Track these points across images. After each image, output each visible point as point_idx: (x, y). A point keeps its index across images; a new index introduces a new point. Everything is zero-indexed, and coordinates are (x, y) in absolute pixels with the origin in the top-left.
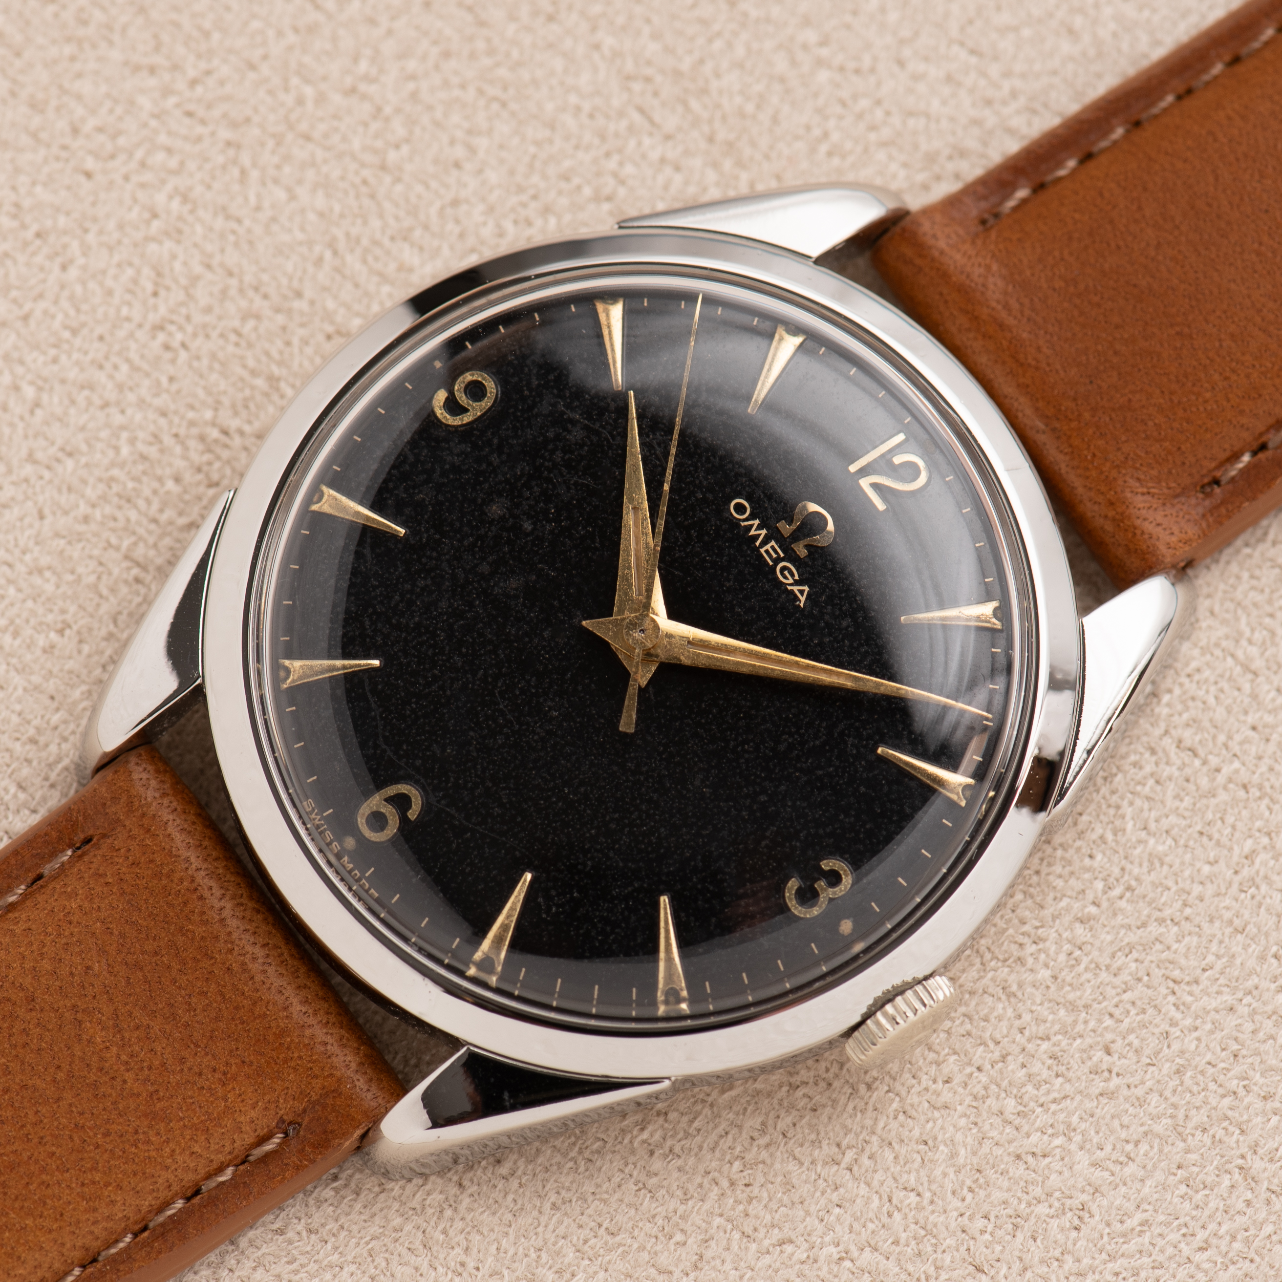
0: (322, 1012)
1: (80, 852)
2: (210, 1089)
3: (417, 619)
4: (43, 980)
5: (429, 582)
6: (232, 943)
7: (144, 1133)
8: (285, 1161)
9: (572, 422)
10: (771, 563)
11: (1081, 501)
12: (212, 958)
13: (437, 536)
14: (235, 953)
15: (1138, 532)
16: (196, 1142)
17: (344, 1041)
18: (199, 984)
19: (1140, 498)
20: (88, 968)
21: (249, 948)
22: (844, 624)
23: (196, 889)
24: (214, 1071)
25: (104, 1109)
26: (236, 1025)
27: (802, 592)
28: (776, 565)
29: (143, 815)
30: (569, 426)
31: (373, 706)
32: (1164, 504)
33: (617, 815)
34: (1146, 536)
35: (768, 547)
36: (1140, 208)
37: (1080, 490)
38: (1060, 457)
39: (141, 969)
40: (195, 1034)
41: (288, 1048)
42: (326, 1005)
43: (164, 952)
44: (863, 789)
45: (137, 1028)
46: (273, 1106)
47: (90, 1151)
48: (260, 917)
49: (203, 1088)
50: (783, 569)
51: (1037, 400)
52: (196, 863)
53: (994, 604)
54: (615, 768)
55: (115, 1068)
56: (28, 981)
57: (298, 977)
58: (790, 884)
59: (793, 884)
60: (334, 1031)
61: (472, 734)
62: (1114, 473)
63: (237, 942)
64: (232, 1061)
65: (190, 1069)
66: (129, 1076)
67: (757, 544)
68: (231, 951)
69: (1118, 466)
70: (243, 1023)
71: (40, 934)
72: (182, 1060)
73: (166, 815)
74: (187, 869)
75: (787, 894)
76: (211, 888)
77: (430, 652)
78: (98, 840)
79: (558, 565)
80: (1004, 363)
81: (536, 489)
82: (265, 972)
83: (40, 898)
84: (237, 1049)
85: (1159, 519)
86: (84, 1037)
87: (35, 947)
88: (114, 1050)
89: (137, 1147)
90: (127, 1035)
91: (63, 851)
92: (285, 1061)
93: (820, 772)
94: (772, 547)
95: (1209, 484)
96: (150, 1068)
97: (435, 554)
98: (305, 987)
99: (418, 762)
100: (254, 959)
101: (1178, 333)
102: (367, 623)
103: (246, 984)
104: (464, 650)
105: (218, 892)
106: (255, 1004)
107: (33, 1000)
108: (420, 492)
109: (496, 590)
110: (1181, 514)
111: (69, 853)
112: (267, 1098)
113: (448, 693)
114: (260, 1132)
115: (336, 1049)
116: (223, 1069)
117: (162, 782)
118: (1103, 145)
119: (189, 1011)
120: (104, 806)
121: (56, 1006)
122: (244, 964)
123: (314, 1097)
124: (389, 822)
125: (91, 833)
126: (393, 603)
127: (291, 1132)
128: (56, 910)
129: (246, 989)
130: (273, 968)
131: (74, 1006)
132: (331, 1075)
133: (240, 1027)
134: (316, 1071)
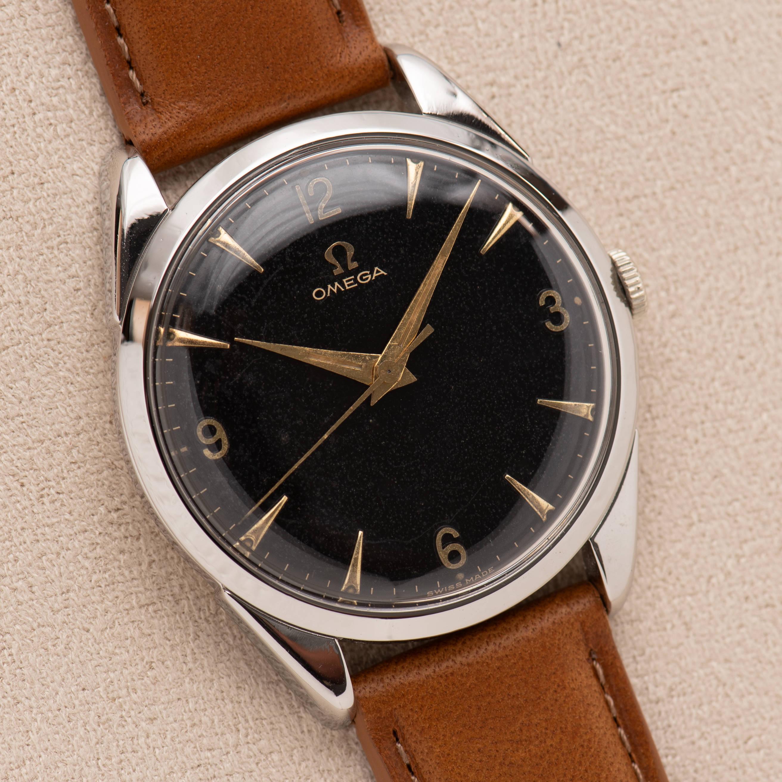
1: (401, 739)
2: (566, 697)
3: (340, 502)
5: (319, 489)
6: (483, 662)
7: (584, 741)
8: (609, 664)
9: (241, 379)
10: (356, 285)
11: (333, 95)
12: (489, 677)
14: (490, 662)
15: (363, 66)
16: (594, 712)
17: (553, 611)
18: (503, 688)
19: (343, 59)
20: (479, 751)
21: (489, 653)
22: (402, 252)
23: (446, 676)
24: (556, 691)
25: (565, 761)
26: (532, 672)
27: (378, 272)
28: (358, 282)
29: (393, 696)
30: (244, 381)
31: (385, 541)
32: (347, 47)
33: (484, 416)
34: (366, 62)
35: (346, 284)
36: (169, 8)
37: (328, 93)
38: (305, 99)
39: (487, 719)
40: (532, 697)
41: (552, 645)
42: (529, 617)
43: (479, 704)
44: (502, 269)
45: (521, 730)
46: (581, 663)
47: (588, 776)
48: (468, 642)
49: (564, 701)
50: (361, 278)
51: (269, 103)
52: (429, 671)
53: (409, 161)
54: (457, 409)
55: (542, 749)
57: (510, 629)
58: (548, 327)
59: (549, 325)
60: (547, 616)
61: (416, 488)
62: (325, 70)
63: (484, 659)
64: (553, 680)
65: (552, 706)
66: (549, 742)
67: (343, 289)
68: (488, 664)
69: (321, 67)
70: (532, 668)
71: (451, 774)
72: (546, 709)
73: (396, 682)
74: (433, 678)
75: (554, 330)
76: (447, 667)
77: (361, 500)
78: (398, 726)
79: (327, 410)
80: (242, 116)
81: (278, 411)
82: (505, 648)
83: (426, 769)
84: (546, 675)
85: (357, 52)
86: (520, 763)
88: (532, 747)
89: (591, 748)
90: (524, 738)
91: (397, 749)
92: (559, 649)
93: (487, 291)
94: (347, 281)
95: (339, 17)
96: (546, 729)
97: (303, 482)
98: (517, 626)
99: (425, 523)
100: (496, 652)
101: (252, 8)
102: (334, 532)
103: (509, 660)
104: (365, 479)
105: (451, 663)
106: (522, 658)
109: (334, 450)
110: (354, 38)
111: (399, 745)
112: (576, 665)
113: (388, 495)
114: (592, 674)
115: (557, 617)
116: (556, 686)
117: (373, 680)
118: (114, 19)
119: (518, 698)
120: (379, 718)
121: (498, 775)
122: (498, 659)
123: (581, 637)
124: (457, 549)
125: (391, 730)
126: (326, 514)
127: (594, 656)
128: (438, 761)
129: (512, 661)
130: (503, 642)
131: (500, 764)
132: (572, 624)
133: (534, 670)
134: (568, 632)
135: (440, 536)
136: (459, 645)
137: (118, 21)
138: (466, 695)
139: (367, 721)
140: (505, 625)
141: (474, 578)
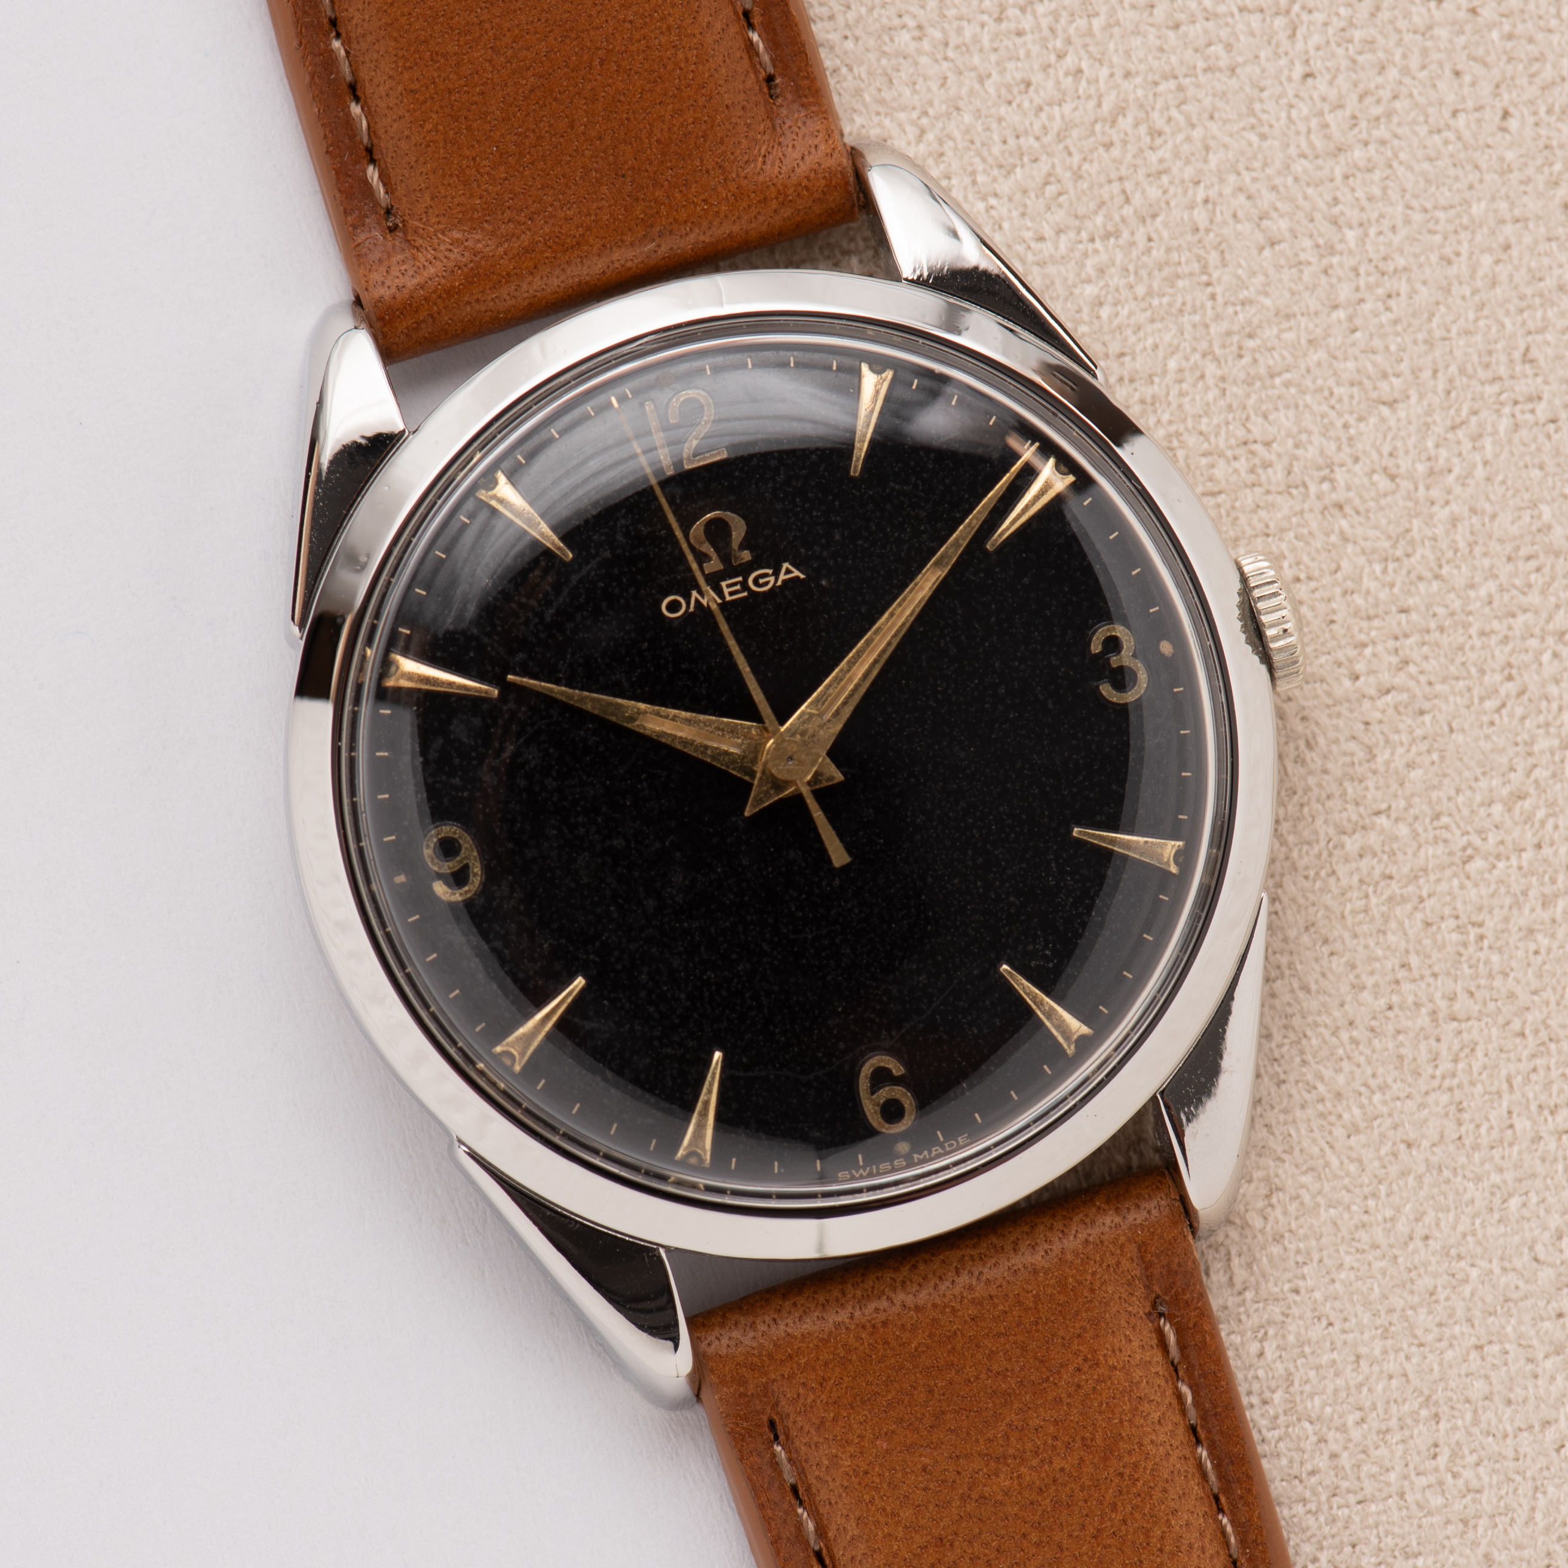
0: (1049, 1234)
1: (782, 1438)
2: (1098, 1381)
3: (683, 996)
4: (922, 1522)
5: (645, 969)
6: (945, 1307)
7: (1124, 1467)
8: (1191, 1325)
9: (515, 756)
10: (745, 594)
11: (747, 232)
12: (955, 1333)
13: (598, 944)
14: (958, 1306)
15: (805, 182)
16: (1149, 1414)
17: (1087, 1220)
18: (979, 1356)
19: (768, 167)
20: (924, 1469)
21: (957, 1290)
22: (837, 537)
23: (874, 1326)
24: (1079, 1370)
25: (1086, 1501)
26: (1037, 1331)
27: (788, 571)
28: (748, 589)
29: (770, 1356)
30: (520, 760)
31: (763, 1074)
32: (780, 144)
33: (970, 852)
34: (812, 175)
35: (726, 591)
36: (445, 55)
37: (735, 229)
38: (692, 237)
39: (943, 1413)
40: (1033, 1378)
41: (1080, 1283)
42: (1042, 1227)
43: (932, 1383)
44: (1026, 580)
45: (1007, 1438)
46: (1133, 1320)
47: (1127, 1531)
48: (922, 1267)
49: (1094, 1388)
50: (756, 582)
51: (622, 241)
52: (843, 1316)
53: (865, 368)
54: (918, 837)
55: (1043, 1475)
56: (919, 1540)
57: (1002, 1248)
58: (1104, 693)
59: (1106, 690)
60: (1074, 1228)
61: (829, 978)
62: (733, 186)
63: (946, 1300)
64: (1075, 1347)
65: (1069, 1396)
66: (1058, 1464)
68: (954, 1310)
69: (725, 180)
70: (1037, 1323)
71: (868, 1509)
72: (1058, 1401)
73: (779, 1331)
74: (847, 1329)
75: (1115, 700)
76: (877, 1310)
77: (724, 994)
78: (778, 1413)
79: (673, 824)
80: (569, 263)
81: (580, 819)
82: (988, 1282)
83: (823, 1495)
84: (1063, 1338)
85: (797, 155)
86: (999, 1497)
87: (882, 1519)
88: (1024, 1470)
89: (1138, 1480)
90: (1011, 1451)
91: (774, 1455)
92: (1092, 1291)
93: (993, 619)
94: (728, 586)
95: (770, 88)
96: (1055, 1438)
97: (616, 953)
98: (1016, 1243)
100: (971, 1288)
101: (601, 64)
102: (669, 1051)
103: (995, 1306)
104: (734, 956)
105: (884, 1303)
106: (1020, 1303)
107: (941, 1539)
108: (541, 946)
109: (679, 899)
110: (795, 129)
111: (778, 1449)
112: (1123, 1323)
113: (776, 988)
114: (1154, 1342)
115: (1094, 1232)
116: (1080, 1360)
117: (736, 1324)
118: (346, 69)
119: (1005, 1376)
120: (742, 1395)
121: (956, 1518)
122: (973, 1301)
123: (1137, 1272)
124: (897, 1097)
125: (765, 1418)
126: (656, 1016)
127: (1162, 1309)
128: (846, 1484)
129: (1001, 1307)
130: (986, 1270)
131: (962, 1497)
132: (1122, 1247)
133: (1040, 1327)
134: (1113, 1261)
135: (866, 1070)
136: (905, 1271)
137: (353, 73)
138: (907, 1364)
139: (721, 1399)
140: (995, 1240)
141: (930, 1152)
